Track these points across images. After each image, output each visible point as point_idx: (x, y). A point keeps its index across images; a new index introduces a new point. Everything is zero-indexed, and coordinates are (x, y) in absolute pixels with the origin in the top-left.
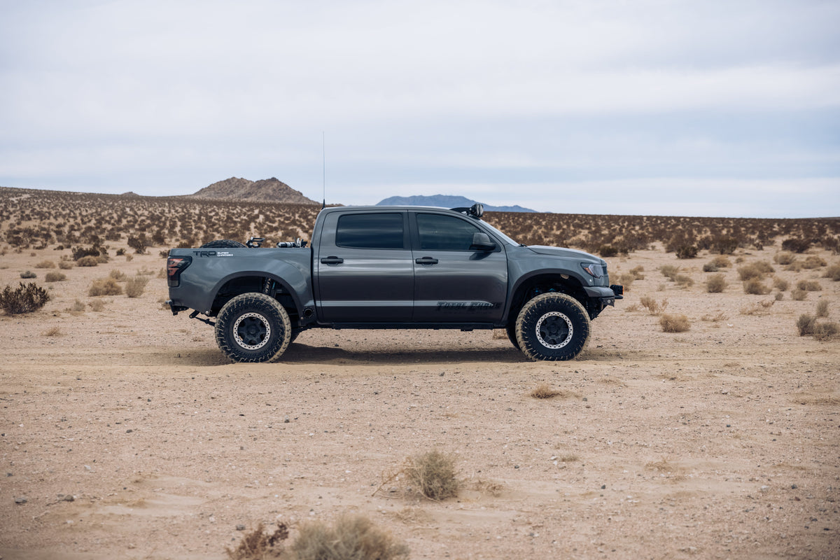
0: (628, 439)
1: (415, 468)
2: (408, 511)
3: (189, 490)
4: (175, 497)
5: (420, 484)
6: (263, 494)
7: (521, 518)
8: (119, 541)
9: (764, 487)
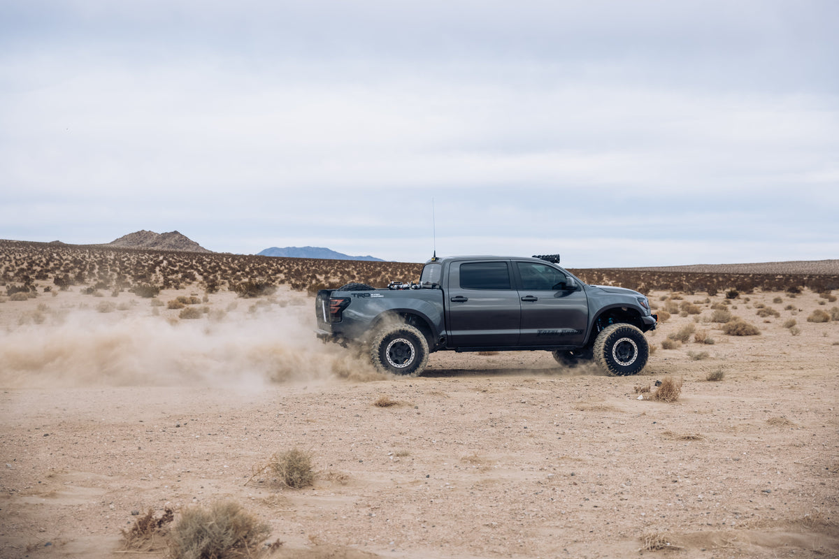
0: (448, 439)
1: (280, 463)
2: (273, 497)
3: (94, 483)
4: (81, 488)
5: (283, 475)
6: (155, 486)
7: (362, 501)
8: (32, 526)
9: (550, 474)
